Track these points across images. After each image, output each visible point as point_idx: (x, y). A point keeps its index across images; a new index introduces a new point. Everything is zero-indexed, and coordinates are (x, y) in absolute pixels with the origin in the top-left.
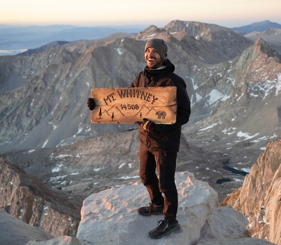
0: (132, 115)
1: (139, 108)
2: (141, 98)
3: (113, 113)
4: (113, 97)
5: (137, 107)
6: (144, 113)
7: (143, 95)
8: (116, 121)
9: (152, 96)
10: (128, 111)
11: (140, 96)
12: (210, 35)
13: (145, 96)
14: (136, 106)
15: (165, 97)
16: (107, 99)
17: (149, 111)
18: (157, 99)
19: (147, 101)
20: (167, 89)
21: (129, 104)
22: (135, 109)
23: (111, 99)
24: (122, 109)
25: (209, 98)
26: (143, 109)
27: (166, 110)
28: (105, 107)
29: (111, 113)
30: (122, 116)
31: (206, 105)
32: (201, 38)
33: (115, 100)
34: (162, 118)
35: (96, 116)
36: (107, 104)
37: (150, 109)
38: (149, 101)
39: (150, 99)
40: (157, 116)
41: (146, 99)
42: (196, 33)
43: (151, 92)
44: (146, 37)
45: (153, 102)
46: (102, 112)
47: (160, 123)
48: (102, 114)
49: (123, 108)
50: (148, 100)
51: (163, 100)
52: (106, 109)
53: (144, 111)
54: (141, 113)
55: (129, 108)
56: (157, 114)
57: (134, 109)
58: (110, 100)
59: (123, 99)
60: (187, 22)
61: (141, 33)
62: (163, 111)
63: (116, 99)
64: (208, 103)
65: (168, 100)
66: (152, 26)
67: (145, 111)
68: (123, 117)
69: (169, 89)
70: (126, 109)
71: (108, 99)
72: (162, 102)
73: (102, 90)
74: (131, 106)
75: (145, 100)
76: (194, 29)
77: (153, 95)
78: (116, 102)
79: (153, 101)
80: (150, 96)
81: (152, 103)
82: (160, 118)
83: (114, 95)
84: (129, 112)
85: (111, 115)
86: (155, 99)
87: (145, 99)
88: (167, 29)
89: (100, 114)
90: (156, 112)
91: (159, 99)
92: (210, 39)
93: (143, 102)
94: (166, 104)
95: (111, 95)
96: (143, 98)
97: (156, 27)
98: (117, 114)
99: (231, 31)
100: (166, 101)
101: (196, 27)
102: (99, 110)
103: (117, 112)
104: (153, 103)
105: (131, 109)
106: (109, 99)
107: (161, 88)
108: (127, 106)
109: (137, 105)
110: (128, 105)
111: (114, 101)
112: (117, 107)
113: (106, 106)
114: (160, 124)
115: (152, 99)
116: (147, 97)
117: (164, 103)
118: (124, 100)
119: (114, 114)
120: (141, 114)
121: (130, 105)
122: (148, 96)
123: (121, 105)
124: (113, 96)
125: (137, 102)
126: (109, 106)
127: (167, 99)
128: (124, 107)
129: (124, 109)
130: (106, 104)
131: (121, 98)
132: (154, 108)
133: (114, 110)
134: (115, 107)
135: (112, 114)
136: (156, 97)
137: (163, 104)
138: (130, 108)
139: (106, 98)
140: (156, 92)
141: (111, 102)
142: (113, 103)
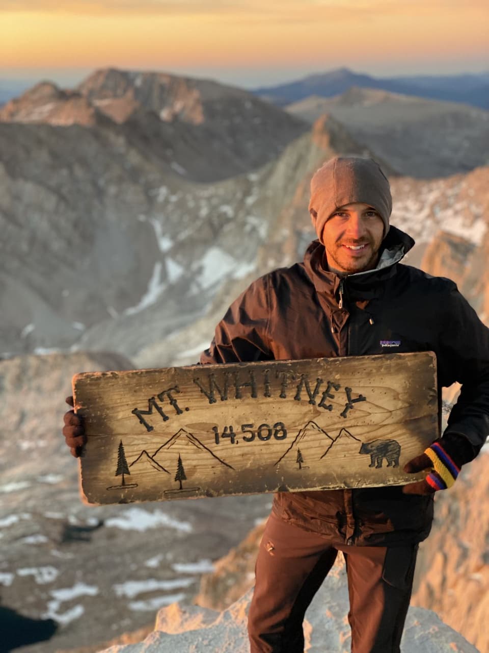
0: (263, 462)
1: (288, 435)
2: (297, 398)
3: (180, 461)
4: (173, 402)
5: (279, 431)
6: (312, 451)
7: (304, 388)
8: (199, 489)
9: (342, 390)
10: (242, 447)
11: (291, 394)
12: (200, 109)
13: (312, 388)
14: (279, 428)
15: (394, 390)
16: (147, 410)
17: (329, 442)
18: (361, 398)
19: (321, 409)
20: (399, 361)
21: (245, 423)
22: (272, 436)
23: (167, 408)
24: (217, 442)
25: (200, 270)
26: (304, 436)
27: (399, 435)
28: (140, 442)
29: (172, 460)
30: (220, 468)
31: (194, 290)
32: (176, 117)
33: (185, 413)
34: (385, 462)
35: (102, 477)
36: (150, 429)
37: (333, 434)
38: (330, 408)
39: (335, 400)
40: (367, 458)
41: (318, 400)
42: (163, 103)
43: (337, 377)
44: (29, 114)
45: (345, 411)
46: (129, 460)
47: (383, 482)
48: (130, 469)
49: (221, 439)
50: (327, 403)
51: (388, 403)
52: (143, 447)
53: (311, 444)
54: (299, 451)
55: (244, 438)
56: (364, 449)
57: (268, 438)
58: (162, 414)
59: (221, 406)
60: (137, 74)
61: (16, 101)
62: (389, 436)
63: (187, 409)
64: (199, 285)
65: (404, 401)
66: (44, 84)
67: (317, 444)
68: (226, 472)
69: (409, 364)
70: (233, 442)
71: (150, 409)
72: (383, 408)
73: (123, 378)
74: (255, 429)
75: (314, 404)
76: (156, 93)
77: (343, 384)
78: (188, 418)
79: (348, 407)
80: (333, 390)
81: (343, 414)
82: (379, 466)
83: (178, 392)
84: (246, 450)
85: (174, 470)
86: (355, 401)
87: (312, 402)
88: (84, 92)
89: (123, 467)
90: (359, 445)
91: (367, 400)
92: (198, 118)
93: (305, 414)
94: (399, 415)
95: (163, 393)
96: (304, 397)
97: (54, 87)
98: (194, 463)
99: (254, 97)
100: (400, 404)
101: (162, 88)
102: (116, 455)
103: (195, 456)
104: (348, 414)
105: (257, 441)
106: (159, 410)
107: (374, 359)
108: (237, 429)
109: (280, 424)
110: (243, 426)
111: (181, 415)
112: (192, 438)
113: (147, 437)
114: (381, 485)
115: (340, 399)
116: (321, 395)
117: (391, 412)
118: (224, 409)
119: (184, 464)
120: (300, 455)
121: (251, 426)
122: (322, 389)
123: (215, 429)
124: (174, 396)
125: (279, 415)
126: (157, 434)
127: (400, 396)
128: (224, 435)
129: (226, 442)
130: (145, 429)
131: (211, 402)
132: (352, 431)
133: (182, 448)
134: (183, 435)
135: (176, 463)
136: (356, 392)
137: (389, 414)
138: (249, 435)
139: (143, 406)
140: (358, 376)
141: (165, 418)
142: (176, 423)
